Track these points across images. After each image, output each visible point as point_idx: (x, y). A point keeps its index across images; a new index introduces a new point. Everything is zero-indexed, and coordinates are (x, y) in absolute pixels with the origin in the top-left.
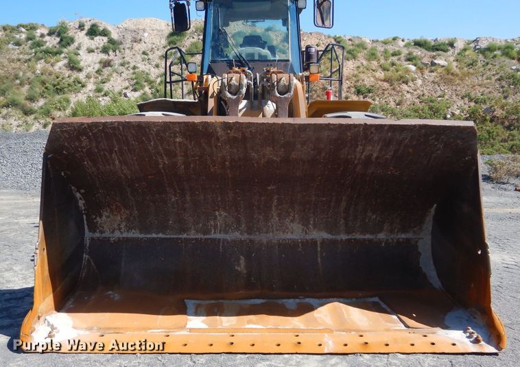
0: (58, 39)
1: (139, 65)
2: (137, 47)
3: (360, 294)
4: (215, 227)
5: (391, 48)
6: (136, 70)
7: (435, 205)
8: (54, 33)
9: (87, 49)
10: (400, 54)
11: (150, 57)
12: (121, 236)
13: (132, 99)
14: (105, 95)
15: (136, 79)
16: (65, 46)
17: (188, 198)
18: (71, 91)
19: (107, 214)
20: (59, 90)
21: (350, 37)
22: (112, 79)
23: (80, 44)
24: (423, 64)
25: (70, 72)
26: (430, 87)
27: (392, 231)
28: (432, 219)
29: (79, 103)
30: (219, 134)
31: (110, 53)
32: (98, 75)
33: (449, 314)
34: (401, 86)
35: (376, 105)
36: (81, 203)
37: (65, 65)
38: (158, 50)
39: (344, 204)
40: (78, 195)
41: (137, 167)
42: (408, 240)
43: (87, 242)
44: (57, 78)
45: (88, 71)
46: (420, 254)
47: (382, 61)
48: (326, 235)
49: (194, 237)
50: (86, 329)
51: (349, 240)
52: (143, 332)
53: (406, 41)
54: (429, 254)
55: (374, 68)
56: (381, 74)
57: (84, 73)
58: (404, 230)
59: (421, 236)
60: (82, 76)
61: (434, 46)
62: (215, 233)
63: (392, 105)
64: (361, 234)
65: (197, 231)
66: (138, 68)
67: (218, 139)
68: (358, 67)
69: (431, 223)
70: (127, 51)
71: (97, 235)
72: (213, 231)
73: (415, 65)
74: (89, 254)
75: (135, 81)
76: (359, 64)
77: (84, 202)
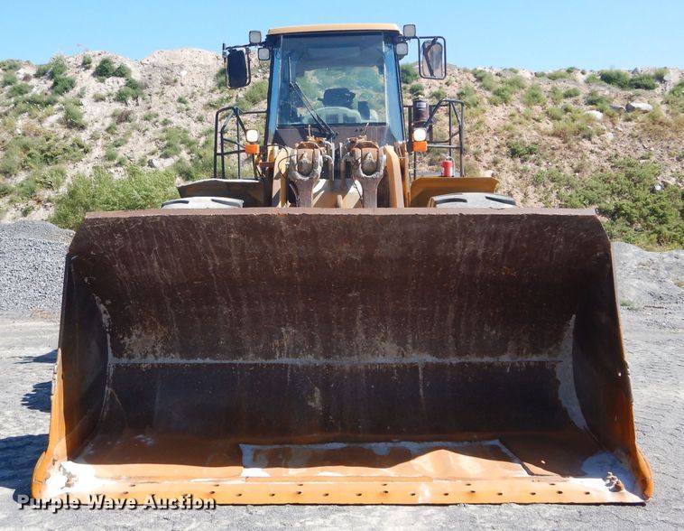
0: (51, 83)
1: (172, 119)
2: (170, 91)
3: (476, 437)
4: (281, 348)
5: (562, 86)
6: (168, 126)
7: (574, 316)
8: (44, 74)
9: (95, 96)
10: (576, 95)
11: (190, 105)
12: (155, 362)
13: (162, 169)
14: (120, 164)
15: (167, 138)
16: (60, 93)
17: (245, 310)
18: (67, 159)
19: (138, 332)
20: (49, 158)
21: (499, 70)
22: (130, 139)
23: (83, 89)
24: (614, 108)
25: (67, 130)
26: (627, 144)
27: (518, 352)
28: (571, 336)
29: (80, 178)
30: (283, 228)
31: (129, 101)
32: (109, 135)
33: (589, 459)
34: (580, 143)
35: (542, 172)
36: (105, 318)
37: (59, 121)
38: (202, 95)
39: (451, 315)
40: (102, 307)
41: (180, 270)
42: (542, 364)
43: (111, 371)
44: (47, 140)
45: (94, 129)
46: (558, 382)
47: (550, 106)
48: (430, 359)
49: (253, 362)
50: (112, 478)
51: (461, 365)
52: (186, 482)
53: (588, 74)
54: (571, 381)
55: (537, 117)
56: (547, 125)
57: (88, 131)
58: (536, 351)
59: (559, 358)
60: (84, 136)
61: (632, 80)
62: (280, 356)
63: (568, 171)
64: (477, 356)
65: (257, 355)
66: (171, 122)
67: (282, 233)
68: (512, 115)
69: (571, 341)
70: (155, 98)
71: (124, 361)
72: (278, 354)
73: (602, 111)
74: (113, 386)
75: (166, 142)
76: (513, 111)
77: (109, 316)
